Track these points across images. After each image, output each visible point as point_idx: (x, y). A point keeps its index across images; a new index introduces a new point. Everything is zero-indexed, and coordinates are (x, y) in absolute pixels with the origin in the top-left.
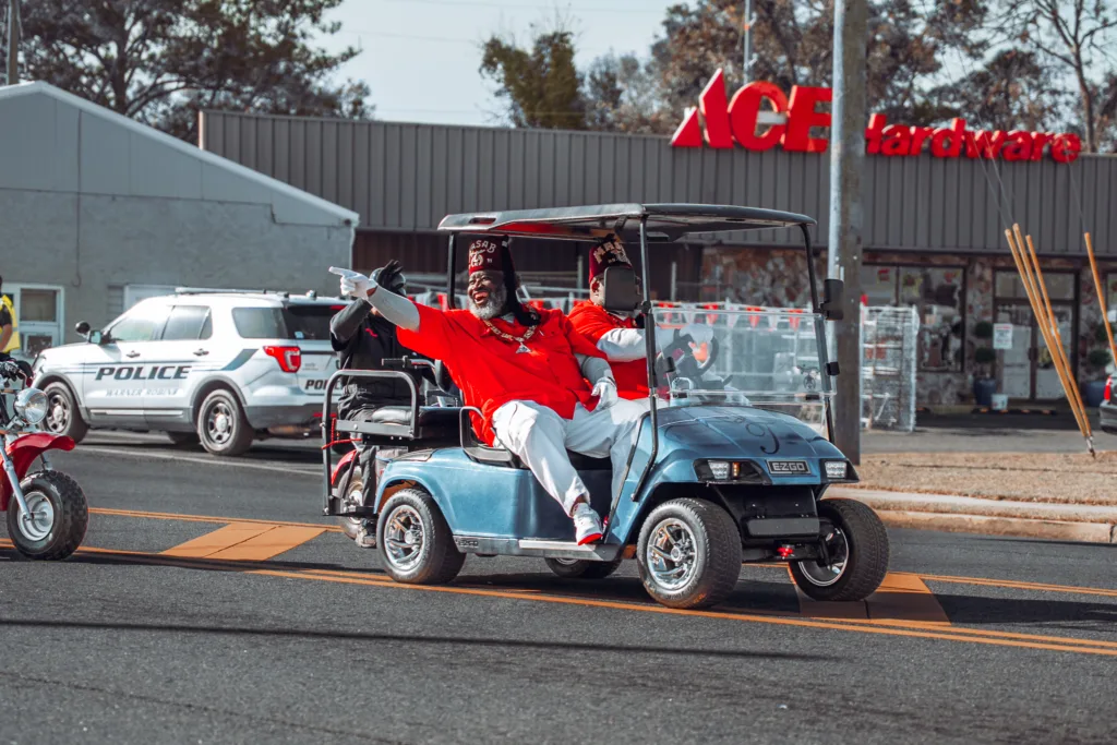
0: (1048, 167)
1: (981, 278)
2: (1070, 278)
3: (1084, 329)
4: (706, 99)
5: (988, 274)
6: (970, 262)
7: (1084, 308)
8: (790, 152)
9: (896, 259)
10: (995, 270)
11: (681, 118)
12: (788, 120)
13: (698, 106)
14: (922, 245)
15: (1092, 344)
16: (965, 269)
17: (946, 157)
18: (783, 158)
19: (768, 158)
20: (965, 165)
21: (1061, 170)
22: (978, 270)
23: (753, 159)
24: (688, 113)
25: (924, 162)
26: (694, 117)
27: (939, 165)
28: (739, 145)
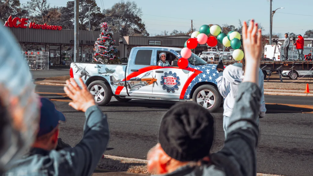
0: (58, 31)
1: (48, 47)
2: (60, 46)
3: (62, 54)
4: (9, 19)
5: (49, 46)
6: (46, 44)
7: (62, 51)
8: (21, 28)
9: (36, 44)
10: (50, 45)
11: (5, 22)
12: (21, 23)
13: (7, 20)
14: (40, 42)
15: (63, 56)
16: (45, 45)
17: (43, 29)
18: (20, 29)
19: (18, 29)
20: (46, 30)
21: (59, 31)
22: (47, 45)
23: (16, 29)
24: (6, 22)
25: (40, 29)
26: (7, 22)
27: (42, 30)
28: (14, 27)
